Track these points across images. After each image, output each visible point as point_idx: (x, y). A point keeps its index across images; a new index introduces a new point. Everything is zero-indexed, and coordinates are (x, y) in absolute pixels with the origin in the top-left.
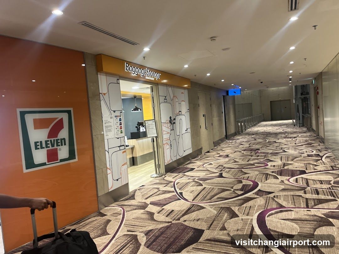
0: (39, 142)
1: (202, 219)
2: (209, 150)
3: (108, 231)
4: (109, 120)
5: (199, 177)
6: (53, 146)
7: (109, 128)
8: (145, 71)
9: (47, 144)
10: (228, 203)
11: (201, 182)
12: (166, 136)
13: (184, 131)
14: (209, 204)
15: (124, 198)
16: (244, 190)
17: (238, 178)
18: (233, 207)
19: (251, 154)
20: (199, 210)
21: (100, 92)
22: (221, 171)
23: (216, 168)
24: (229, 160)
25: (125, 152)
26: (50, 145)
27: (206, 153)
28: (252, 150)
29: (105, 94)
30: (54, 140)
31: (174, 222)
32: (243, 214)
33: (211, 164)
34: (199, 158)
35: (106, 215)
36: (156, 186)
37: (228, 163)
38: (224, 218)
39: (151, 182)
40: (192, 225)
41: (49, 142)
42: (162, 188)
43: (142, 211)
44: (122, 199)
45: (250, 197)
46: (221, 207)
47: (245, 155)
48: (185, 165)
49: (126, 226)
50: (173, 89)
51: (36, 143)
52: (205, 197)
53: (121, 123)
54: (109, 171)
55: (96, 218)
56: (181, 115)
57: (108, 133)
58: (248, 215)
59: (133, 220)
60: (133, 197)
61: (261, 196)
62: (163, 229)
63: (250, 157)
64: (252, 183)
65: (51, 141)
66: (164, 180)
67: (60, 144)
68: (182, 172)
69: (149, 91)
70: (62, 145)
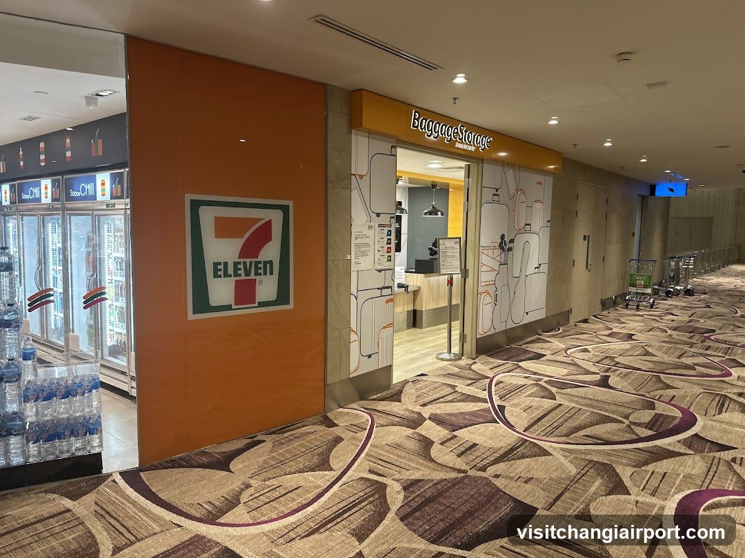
0: (222, 264)
1: (539, 481)
2: (587, 317)
3: (333, 462)
4: (366, 231)
5: (552, 377)
6: (248, 274)
7: (362, 249)
8: (456, 131)
9: (236, 269)
10: (609, 455)
11: (554, 390)
12: (486, 277)
13: (531, 269)
14: (562, 446)
15: (379, 395)
16: (655, 428)
17: (647, 394)
18: (621, 467)
19: (690, 341)
20: (535, 456)
21: (352, 173)
22: (607, 370)
23: (598, 362)
24: (633, 348)
25: (391, 300)
26: (242, 272)
27: (579, 322)
28: (693, 331)
29: (361, 177)
30: (251, 263)
31: (471, 473)
32: (642, 490)
33: (586, 350)
34: (561, 331)
35: (336, 425)
36: (450, 381)
37: (630, 353)
38: (593, 489)
39: (442, 368)
40: (511, 489)
41: (241, 266)
42: (462, 387)
43: (409, 432)
44: (374, 397)
45: (667, 449)
46: (590, 461)
47: (674, 341)
48: (525, 344)
49: (370, 458)
50: (517, 172)
51: (216, 264)
52: (557, 428)
53: (390, 239)
54: (353, 337)
55: (316, 427)
56: (530, 232)
57: (361, 260)
58: (653, 494)
59: (387, 448)
60: (396, 397)
61: (697, 451)
62: (443, 483)
63: (686, 348)
64: (679, 414)
65: (245, 263)
66: (471, 369)
67: (261, 271)
68: (514, 359)
69: (461, 175)
70: (265, 274)
